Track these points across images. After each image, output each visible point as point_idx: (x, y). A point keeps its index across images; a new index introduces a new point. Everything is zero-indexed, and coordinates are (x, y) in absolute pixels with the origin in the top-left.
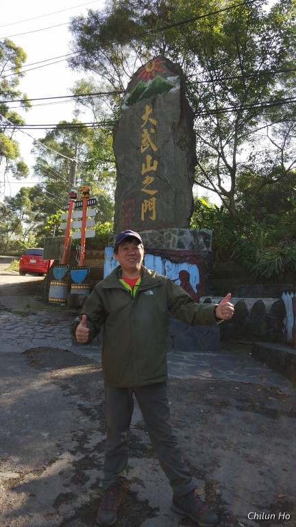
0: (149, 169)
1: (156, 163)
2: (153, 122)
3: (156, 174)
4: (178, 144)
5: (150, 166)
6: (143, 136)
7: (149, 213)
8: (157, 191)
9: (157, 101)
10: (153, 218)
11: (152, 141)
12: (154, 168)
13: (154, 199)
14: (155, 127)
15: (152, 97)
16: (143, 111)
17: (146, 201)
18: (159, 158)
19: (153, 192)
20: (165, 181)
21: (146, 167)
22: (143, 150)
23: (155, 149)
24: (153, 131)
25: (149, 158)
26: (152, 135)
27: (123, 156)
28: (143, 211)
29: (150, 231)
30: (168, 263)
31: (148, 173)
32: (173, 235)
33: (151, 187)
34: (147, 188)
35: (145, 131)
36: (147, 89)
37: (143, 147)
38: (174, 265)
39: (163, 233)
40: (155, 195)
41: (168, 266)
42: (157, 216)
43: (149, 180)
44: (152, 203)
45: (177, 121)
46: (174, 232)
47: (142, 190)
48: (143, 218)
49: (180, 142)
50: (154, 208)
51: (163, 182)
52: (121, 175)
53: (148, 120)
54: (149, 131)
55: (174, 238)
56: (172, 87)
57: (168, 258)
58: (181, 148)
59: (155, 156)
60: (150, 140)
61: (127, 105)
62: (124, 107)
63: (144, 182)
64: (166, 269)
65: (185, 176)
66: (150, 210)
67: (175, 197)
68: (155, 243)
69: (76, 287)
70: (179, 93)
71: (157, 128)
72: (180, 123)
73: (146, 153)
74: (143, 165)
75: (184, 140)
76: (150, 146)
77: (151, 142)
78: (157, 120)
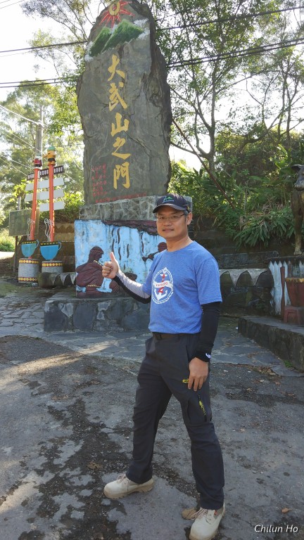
0: (120, 129)
1: (126, 122)
2: (121, 74)
3: (128, 135)
4: (151, 99)
5: (120, 126)
6: (111, 91)
7: (122, 180)
8: (129, 155)
9: (124, 49)
10: (127, 185)
11: (121, 96)
12: (125, 128)
13: (127, 164)
14: (123, 81)
15: (119, 45)
16: (109, 62)
17: (118, 167)
18: (130, 116)
19: (125, 156)
20: (139, 143)
21: (116, 127)
22: (111, 108)
23: (125, 106)
24: (121, 85)
25: (119, 117)
26: (121, 90)
27: (90, 115)
28: (116, 178)
29: (125, 201)
30: (146, 235)
31: (119, 135)
32: (149, 204)
33: (124, 150)
34: (118, 152)
35: (113, 85)
36: (112, 36)
37: (112, 104)
38: (152, 237)
39: (138, 202)
40: (127, 160)
41: (145, 239)
42: (131, 183)
43: (120, 142)
44: (125, 169)
45: (148, 73)
46: (151, 201)
47: (113, 154)
48: (115, 186)
49: (152, 97)
50: (127, 174)
51: (136, 144)
52: (89, 137)
53: (116, 73)
54: (117, 85)
55: (151, 207)
56: (140, 32)
57: (145, 230)
58: (154, 104)
59: (126, 115)
60: (118, 96)
61: (90, 55)
62: (88, 58)
63: (115, 145)
64: (144, 242)
65: (160, 136)
66: (123, 176)
67: (150, 161)
68: (131, 214)
69: (47, 265)
70: (149, 39)
71: (126, 81)
72: (151, 74)
73: (115, 111)
74: (113, 125)
75: (157, 95)
76: (119, 103)
77: (120, 98)
78: (126, 72)
